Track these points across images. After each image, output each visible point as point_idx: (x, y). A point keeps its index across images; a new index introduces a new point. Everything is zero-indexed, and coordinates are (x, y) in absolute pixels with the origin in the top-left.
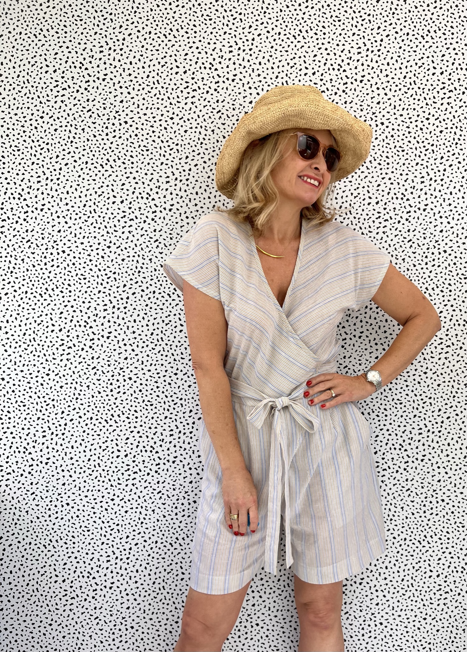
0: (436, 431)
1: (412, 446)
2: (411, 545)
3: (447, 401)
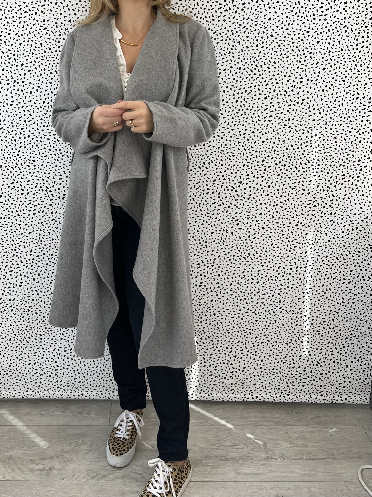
0: (260, 176)
1: (241, 188)
2: (238, 260)
3: (269, 154)
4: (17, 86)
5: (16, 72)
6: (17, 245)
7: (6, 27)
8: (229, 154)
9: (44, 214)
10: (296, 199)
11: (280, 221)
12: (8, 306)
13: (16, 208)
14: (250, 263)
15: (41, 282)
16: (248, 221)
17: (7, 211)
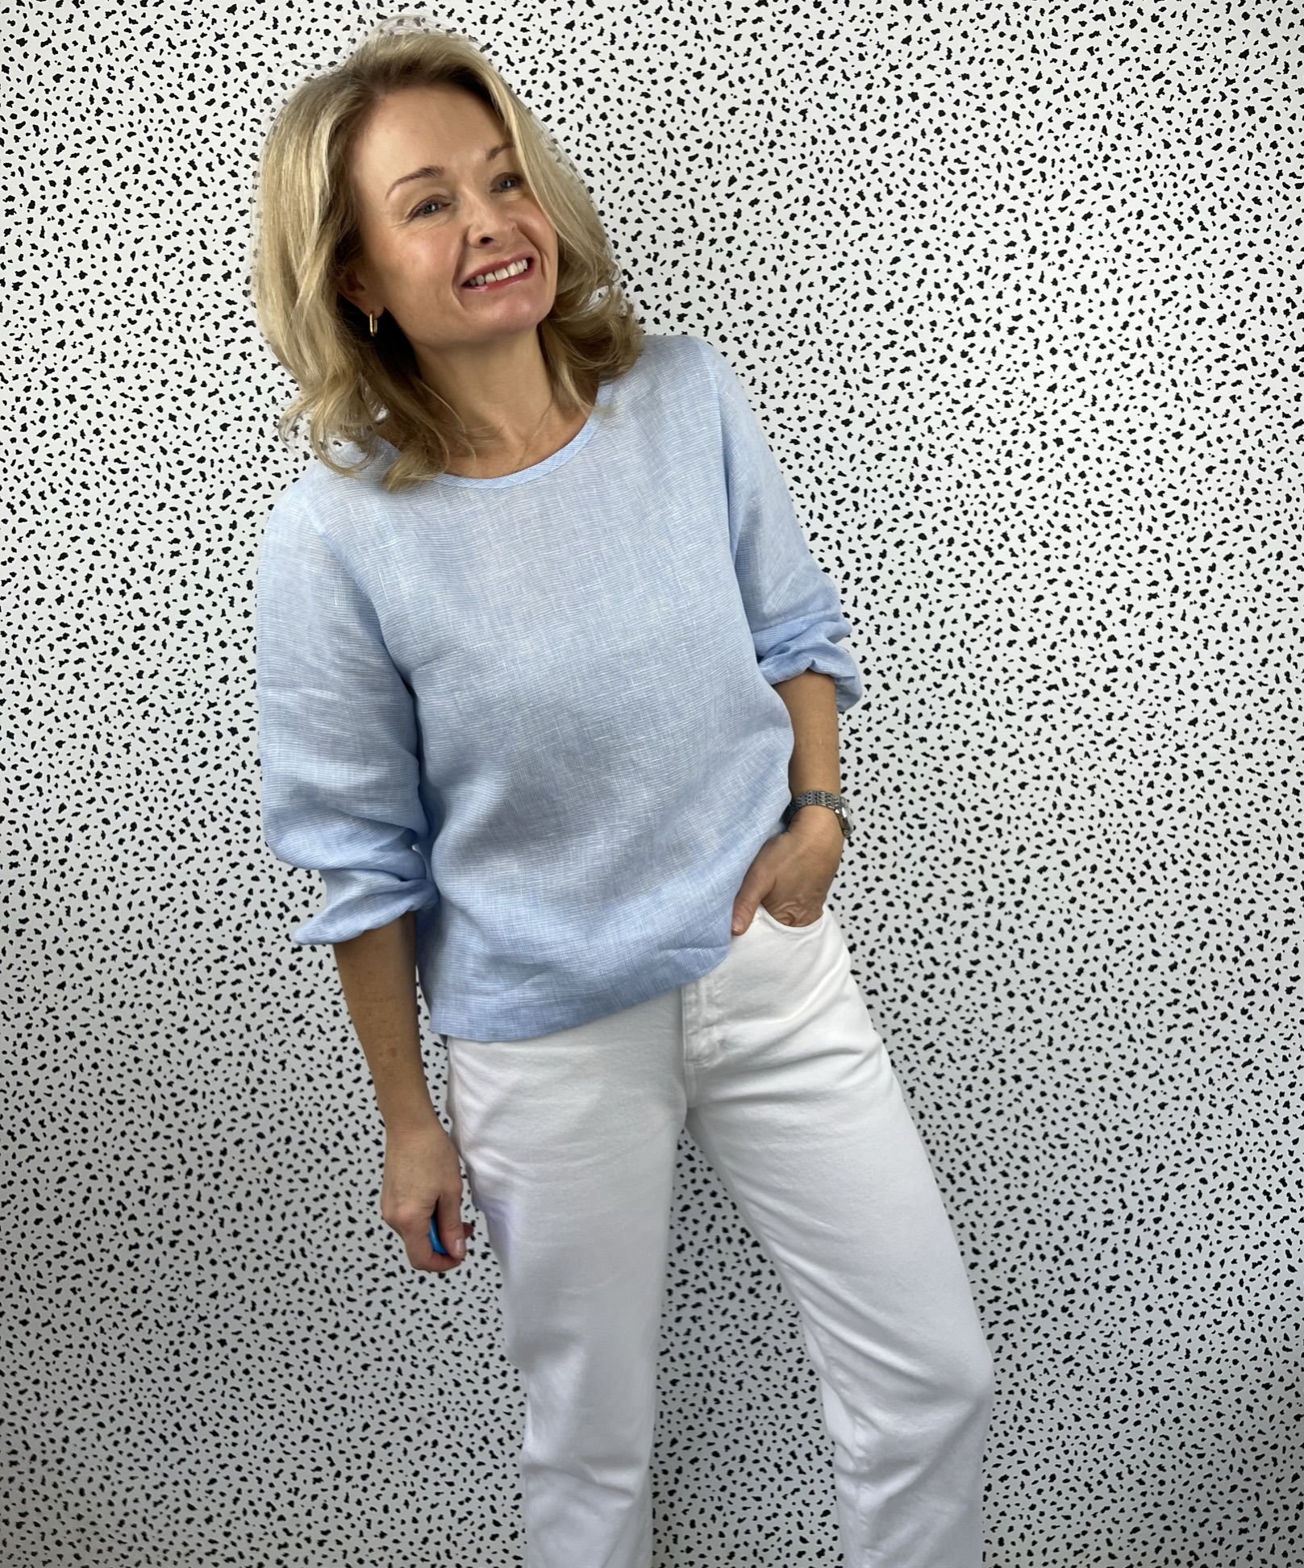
0: (1010, 901)
1: (946, 936)
3: (1040, 827)
4: (205, 562)
5: (205, 515)
6: (170, 1102)
7: (178, 367)
8: (909, 819)
9: (268, 997)
10: (1128, 985)
11: (1074, 1056)
12: (127, 1313)
13: (175, 974)
14: (969, 1195)
15: (245, 1234)
16: (966, 1050)
17: (140, 982)
